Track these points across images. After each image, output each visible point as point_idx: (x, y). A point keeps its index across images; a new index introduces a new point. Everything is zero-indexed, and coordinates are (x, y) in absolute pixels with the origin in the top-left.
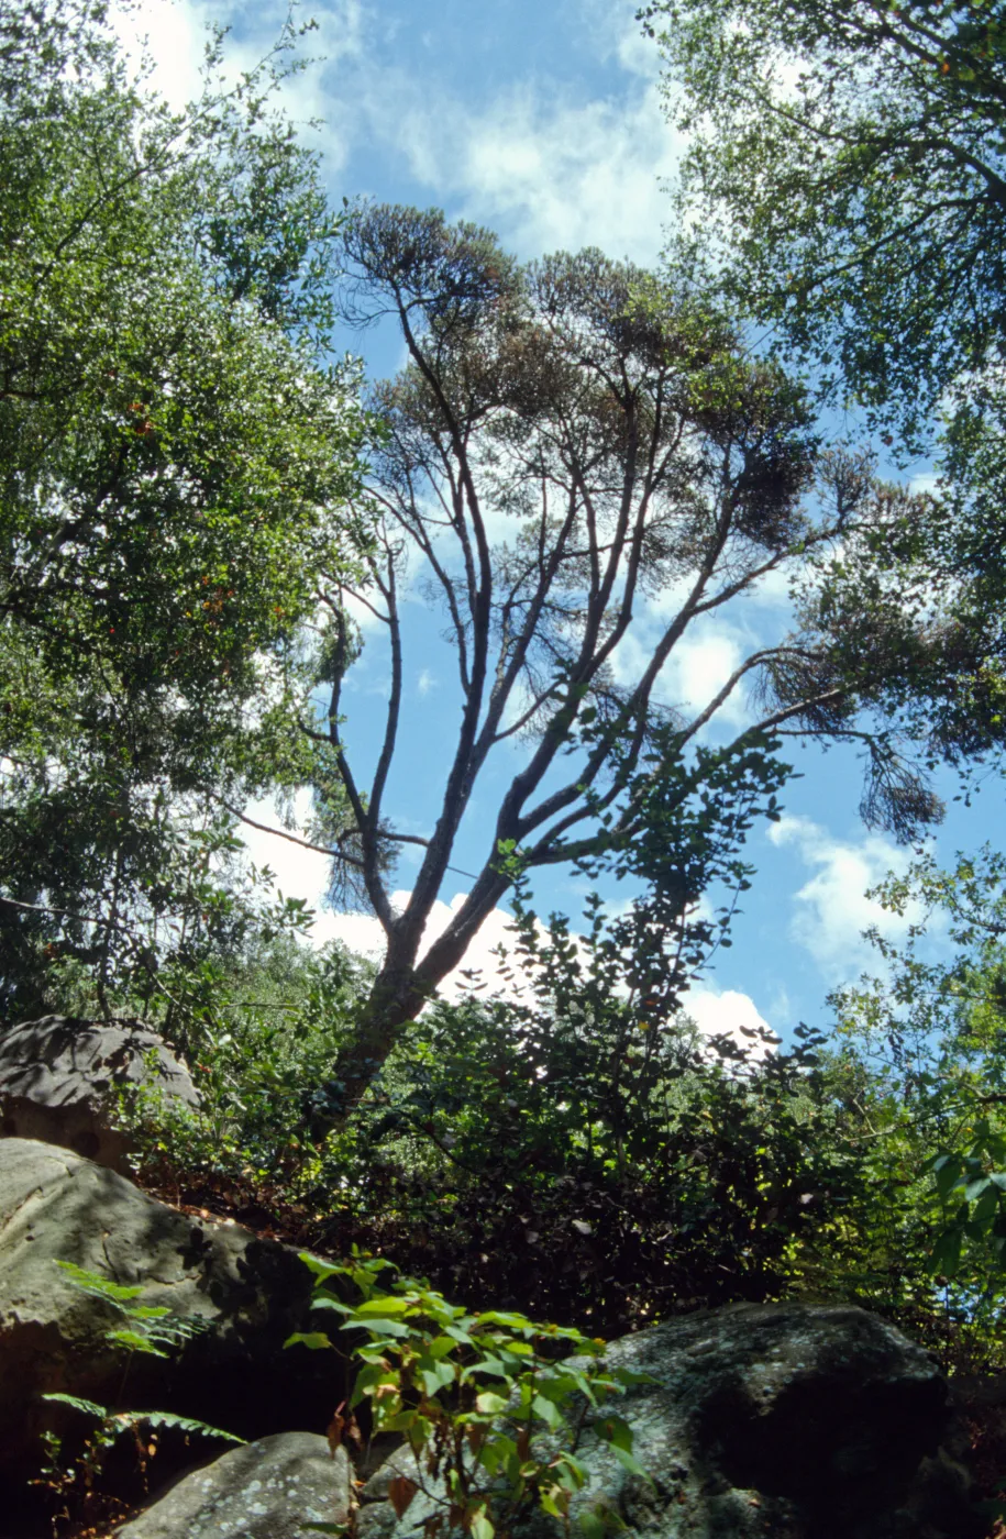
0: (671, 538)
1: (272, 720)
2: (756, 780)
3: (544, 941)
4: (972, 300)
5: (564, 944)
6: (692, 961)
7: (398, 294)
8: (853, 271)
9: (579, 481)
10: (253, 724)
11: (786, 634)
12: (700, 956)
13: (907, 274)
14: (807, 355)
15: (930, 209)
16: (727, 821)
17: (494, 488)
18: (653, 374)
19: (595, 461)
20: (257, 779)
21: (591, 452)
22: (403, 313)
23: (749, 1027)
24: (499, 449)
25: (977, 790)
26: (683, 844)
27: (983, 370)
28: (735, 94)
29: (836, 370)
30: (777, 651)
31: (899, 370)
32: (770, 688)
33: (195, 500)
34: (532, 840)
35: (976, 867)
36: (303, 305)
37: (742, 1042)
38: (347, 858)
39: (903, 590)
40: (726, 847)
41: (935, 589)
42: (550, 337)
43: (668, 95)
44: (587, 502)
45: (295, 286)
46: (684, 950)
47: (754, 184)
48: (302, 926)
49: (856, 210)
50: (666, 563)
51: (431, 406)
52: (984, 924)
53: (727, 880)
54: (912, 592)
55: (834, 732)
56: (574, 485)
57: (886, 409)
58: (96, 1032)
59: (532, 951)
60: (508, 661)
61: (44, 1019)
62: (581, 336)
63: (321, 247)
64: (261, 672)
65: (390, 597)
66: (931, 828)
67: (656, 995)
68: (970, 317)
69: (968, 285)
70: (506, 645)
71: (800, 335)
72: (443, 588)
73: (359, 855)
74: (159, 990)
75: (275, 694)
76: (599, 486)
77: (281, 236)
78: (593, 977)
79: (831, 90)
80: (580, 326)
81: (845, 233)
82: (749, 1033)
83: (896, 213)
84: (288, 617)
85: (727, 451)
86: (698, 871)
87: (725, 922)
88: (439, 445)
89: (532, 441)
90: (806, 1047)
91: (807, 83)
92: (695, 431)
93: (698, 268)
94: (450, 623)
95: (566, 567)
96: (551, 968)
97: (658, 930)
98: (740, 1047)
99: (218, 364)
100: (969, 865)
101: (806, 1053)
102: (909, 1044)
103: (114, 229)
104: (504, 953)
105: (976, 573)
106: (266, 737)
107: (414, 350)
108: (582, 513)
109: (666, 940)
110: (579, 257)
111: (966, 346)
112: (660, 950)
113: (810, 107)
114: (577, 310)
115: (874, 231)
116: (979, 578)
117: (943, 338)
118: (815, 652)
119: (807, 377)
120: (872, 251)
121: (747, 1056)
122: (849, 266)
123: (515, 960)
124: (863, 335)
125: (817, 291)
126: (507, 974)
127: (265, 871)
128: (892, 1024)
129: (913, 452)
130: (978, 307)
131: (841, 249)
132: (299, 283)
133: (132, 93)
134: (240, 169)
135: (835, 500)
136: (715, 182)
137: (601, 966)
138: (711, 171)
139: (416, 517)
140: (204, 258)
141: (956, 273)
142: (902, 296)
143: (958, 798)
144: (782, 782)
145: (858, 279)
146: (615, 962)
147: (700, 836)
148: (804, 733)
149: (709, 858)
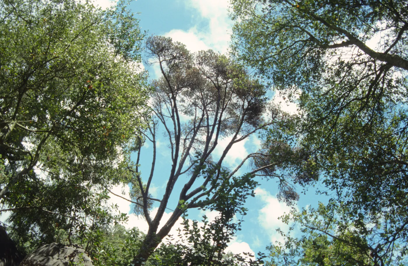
0: (229, 124)
1: (121, 166)
2: (248, 186)
3: (191, 228)
4: (306, 65)
5: (196, 229)
6: (231, 234)
7: (159, 58)
8: (276, 56)
9: (205, 108)
10: (115, 166)
11: (258, 150)
12: (233, 233)
13: (290, 58)
14: (264, 76)
15: (296, 42)
16: (241, 196)
17: (183, 108)
18: (225, 81)
19: (209, 103)
20: (116, 181)
21: (209, 101)
22: (160, 63)
23: (245, 252)
24: (185, 98)
25: (307, 190)
26: (229, 202)
27: (309, 82)
28: (246, 12)
29: (271, 81)
30: (255, 154)
31: (287, 81)
32: (254, 163)
33: (103, 106)
34: (189, 201)
35: (307, 212)
36: (134, 57)
37: (244, 257)
38: (139, 204)
39: (288, 137)
40: (240, 203)
41: (296, 137)
42: (198, 70)
43: (229, 11)
44: (207, 113)
45: (132, 52)
46: (228, 231)
47: (251, 34)
48: (125, 221)
49: (276, 41)
50: (227, 131)
51: (167, 87)
52: (309, 227)
53: (241, 212)
54: (290, 137)
55: (270, 176)
56: (204, 109)
57: (284, 91)
58: (66, 248)
59: (188, 230)
60: (185, 154)
61: (52, 244)
62: (207, 71)
63: (139, 43)
64: (118, 152)
65: (154, 136)
66: (296, 202)
67: (221, 243)
68: (305, 69)
69: (305, 61)
70: (184, 150)
71: (262, 71)
72: (168, 134)
73: (142, 203)
74: (85, 237)
75: (121, 158)
76: (210, 109)
77: (128, 40)
78: (204, 238)
79: (270, 12)
80: (206, 68)
81: (274, 47)
82: (245, 254)
83: (287, 42)
84: (126, 138)
85: (244, 102)
86: (233, 210)
87: (240, 223)
88: (169, 97)
89: (194, 97)
90: (261, 258)
91: (264, 10)
92: (236, 96)
93: (236, 53)
94: (170, 143)
95: (201, 130)
96: (192, 235)
97: (222, 225)
98: (243, 258)
99: (111, 72)
100: (306, 211)
101: (261, 260)
102: (289, 260)
103: (86, 37)
104: (180, 231)
105: (307, 133)
106: (119, 171)
107: (163, 72)
108: (205, 116)
109: (224, 228)
110: (207, 51)
111: (304, 76)
112: (222, 231)
113: (265, 16)
114: (206, 64)
115: (281, 47)
116: (308, 135)
117: (299, 74)
118: (265, 154)
119: (264, 82)
120: (281, 52)
121: (245, 260)
122: (275, 55)
123: (183, 233)
124: (278, 72)
125: (267, 61)
126: (181, 236)
127: (116, 205)
128: (285, 254)
129: (291, 102)
130: (307, 67)
131: (273, 51)
132: (133, 51)
133: (92, 5)
134: (119, 22)
135: (271, 115)
136: (241, 33)
137: (206, 235)
138: (240, 30)
139: (162, 115)
140: (108, 44)
141: (302, 58)
142: (288, 63)
143: (302, 192)
144: (255, 186)
145: (277, 58)
146: (210, 234)
147: (233, 200)
148: (262, 175)
149: (236, 206)
